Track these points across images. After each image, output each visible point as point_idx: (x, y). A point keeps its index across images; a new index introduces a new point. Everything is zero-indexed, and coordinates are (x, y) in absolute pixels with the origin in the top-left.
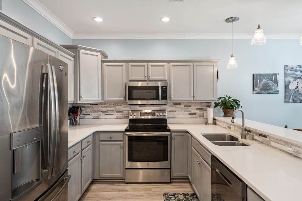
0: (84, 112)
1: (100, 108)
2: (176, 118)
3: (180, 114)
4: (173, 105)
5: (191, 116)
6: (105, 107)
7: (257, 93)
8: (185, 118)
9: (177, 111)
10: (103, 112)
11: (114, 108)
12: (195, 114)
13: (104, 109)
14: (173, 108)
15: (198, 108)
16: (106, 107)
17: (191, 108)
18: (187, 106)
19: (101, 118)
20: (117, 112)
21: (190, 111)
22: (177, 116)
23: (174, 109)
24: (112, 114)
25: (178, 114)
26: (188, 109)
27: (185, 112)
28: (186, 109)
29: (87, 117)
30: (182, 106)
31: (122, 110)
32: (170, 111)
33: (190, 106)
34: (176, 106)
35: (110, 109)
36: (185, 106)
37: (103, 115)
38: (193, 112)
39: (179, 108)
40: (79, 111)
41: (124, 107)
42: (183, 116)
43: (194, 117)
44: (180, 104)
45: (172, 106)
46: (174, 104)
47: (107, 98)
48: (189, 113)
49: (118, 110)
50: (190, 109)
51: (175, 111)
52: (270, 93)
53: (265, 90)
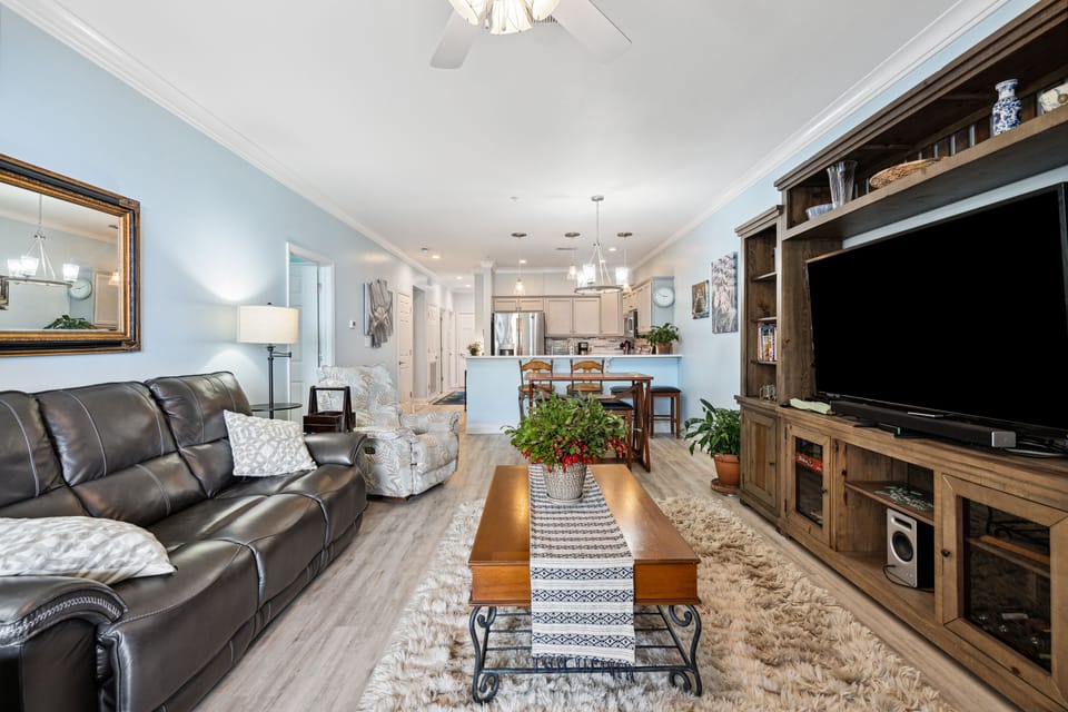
52: (702, 317)
53: (699, 311)
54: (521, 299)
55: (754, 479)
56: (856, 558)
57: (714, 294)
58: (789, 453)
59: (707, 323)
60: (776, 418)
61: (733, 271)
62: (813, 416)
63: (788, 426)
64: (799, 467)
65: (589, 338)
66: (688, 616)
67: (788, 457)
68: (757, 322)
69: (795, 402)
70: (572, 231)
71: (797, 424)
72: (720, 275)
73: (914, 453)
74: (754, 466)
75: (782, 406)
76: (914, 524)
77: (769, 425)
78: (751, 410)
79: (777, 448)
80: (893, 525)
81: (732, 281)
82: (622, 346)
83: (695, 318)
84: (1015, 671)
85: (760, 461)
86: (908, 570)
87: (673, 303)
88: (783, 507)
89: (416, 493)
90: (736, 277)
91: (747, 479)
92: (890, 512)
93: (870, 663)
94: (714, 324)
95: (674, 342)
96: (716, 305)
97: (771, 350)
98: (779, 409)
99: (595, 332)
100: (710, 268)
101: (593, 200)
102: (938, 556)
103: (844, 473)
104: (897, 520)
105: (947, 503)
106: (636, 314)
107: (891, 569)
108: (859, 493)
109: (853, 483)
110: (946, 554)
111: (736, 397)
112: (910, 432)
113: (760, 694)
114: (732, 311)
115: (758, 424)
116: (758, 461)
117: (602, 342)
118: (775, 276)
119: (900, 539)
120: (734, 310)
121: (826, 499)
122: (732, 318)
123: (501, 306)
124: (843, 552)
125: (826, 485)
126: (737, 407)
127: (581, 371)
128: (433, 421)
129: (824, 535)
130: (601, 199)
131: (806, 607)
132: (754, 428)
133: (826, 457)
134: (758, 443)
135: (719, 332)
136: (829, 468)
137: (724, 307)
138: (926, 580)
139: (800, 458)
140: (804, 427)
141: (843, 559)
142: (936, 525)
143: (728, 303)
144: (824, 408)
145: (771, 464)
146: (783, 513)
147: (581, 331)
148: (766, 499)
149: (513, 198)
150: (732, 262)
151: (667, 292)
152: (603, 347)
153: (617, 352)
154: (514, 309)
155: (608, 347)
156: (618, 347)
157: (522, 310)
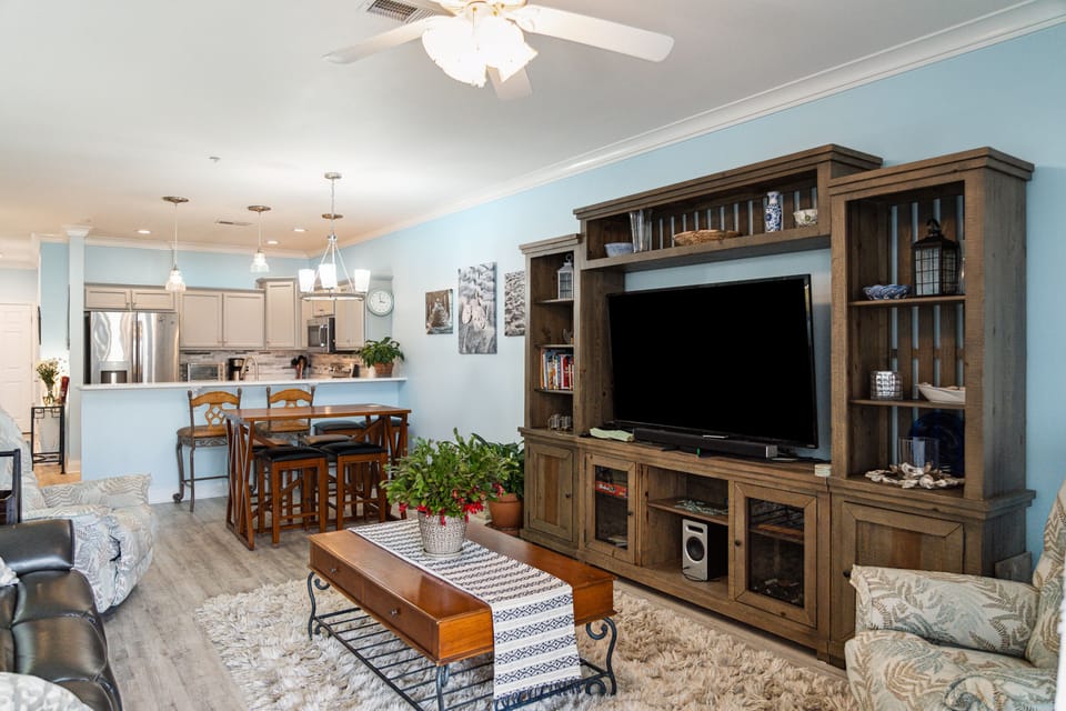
52: (442, 332)
53: (436, 324)
54: (135, 291)
55: (542, 515)
56: (657, 569)
57: (462, 308)
58: (590, 482)
59: (451, 341)
60: (572, 448)
61: (492, 284)
62: (616, 444)
63: (588, 456)
64: (600, 496)
65: (245, 352)
66: (604, 629)
67: (587, 488)
68: (539, 349)
69: (595, 432)
70: (261, 204)
71: (598, 453)
72: (472, 285)
73: (712, 468)
74: (542, 501)
75: (582, 436)
76: (705, 527)
77: (565, 456)
78: (539, 442)
79: (575, 479)
80: (687, 533)
81: (489, 295)
82: (295, 363)
83: (430, 333)
84: (783, 615)
85: (551, 497)
86: (699, 567)
87: (391, 311)
88: (582, 536)
89: (117, 603)
90: (495, 290)
91: (533, 517)
92: (686, 523)
93: (701, 640)
94: (461, 343)
95: (396, 361)
96: (466, 319)
97: (556, 378)
98: (578, 439)
99: (258, 344)
100: (457, 275)
101: (327, 176)
102: (731, 547)
103: (647, 494)
104: (691, 528)
105: (738, 505)
106: (332, 321)
107: (686, 571)
108: (658, 509)
109: (655, 502)
110: (738, 544)
111: (519, 429)
112: (708, 452)
113: (649, 680)
114: (489, 330)
115: (548, 457)
116: (548, 496)
117: (263, 358)
118: (572, 302)
119: (694, 543)
120: (492, 329)
121: (631, 521)
122: (489, 338)
123: (98, 300)
124: (646, 566)
125: (631, 507)
126: (518, 439)
127: (282, 404)
128: (112, 493)
129: (629, 556)
130: (338, 177)
131: (640, 615)
132: (542, 462)
133: (631, 481)
134: (548, 477)
135: (469, 351)
136: (634, 492)
137: (477, 324)
138: (718, 570)
139: (601, 486)
140: (607, 455)
141: (648, 572)
142: (730, 524)
143: (484, 320)
144: (624, 436)
145: (567, 497)
146: (581, 544)
147: (235, 342)
148: (561, 534)
149: (216, 159)
150: (491, 274)
151: (386, 297)
152: (266, 364)
153: (286, 371)
154: (124, 306)
155: (273, 364)
156: (289, 364)
157: (137, 306)
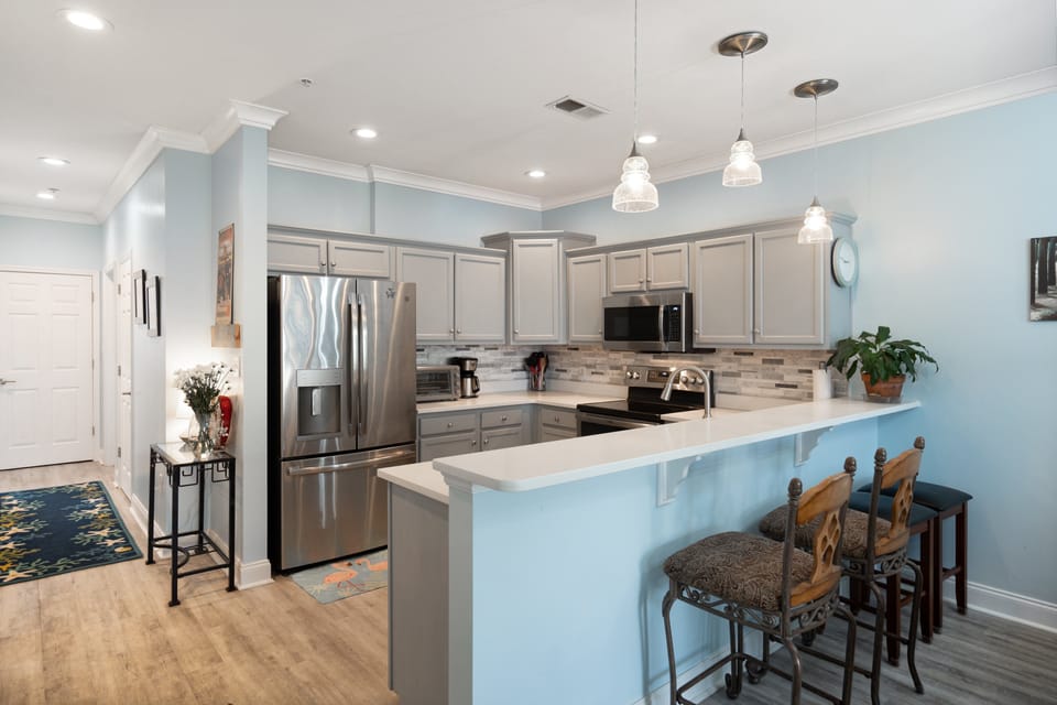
0: (557, 365)
1: (583, 358)
2: (740, 394)
3: (751, 383)
4: (733, 356)
5: (781, 391)
6: (590, 355)
7: (1045, 319)
8: (766, 397)
9: (743, 374)
10: (588, 366)
11: (605, 359)
12: (795, 387)
13: (590, 360)
14: (732, 364)
15: (804, 368)
16: (593, 355)
17: (781, 366)
18: (771, 361)
19: (584, 381)
20: (612, 368)
21: (781, 377)
22: (744, 390)
23: (734, 367)
24: (602, 374)
25: (745, 384)
26: (774, 369)
27: (764, 378)
28: (768, 369)
29: (562, 375)
30: (757, 360)
31: (620, 364)
32: (725, 374)
33: (780, 362)
34: (739, 360)
35: (599, 360)
36: (764, 361)
37: (586, 375)
38: (788, 379)
39: (748, 365)
40: (543, 360)
41: (625, 357)
42: (758, 391)
43: (793, 395)
44: (752, 354)
45: (729, 360)
46: (736, 353)
47: (575, 336)
48: (778, 382)
49: (613, 363)
50: (780, 369)
51: (738, 375)
54: (334, 243)
82: (527, 364)
87: (856, 279)
99: (497, 337)
106: (689, 298)
151: (848, 253)
152: (492, 365)
153: (515, 375)
154: (316, 268)
155: (501, 365)
156: (519, 365)
157: (337, 270)
